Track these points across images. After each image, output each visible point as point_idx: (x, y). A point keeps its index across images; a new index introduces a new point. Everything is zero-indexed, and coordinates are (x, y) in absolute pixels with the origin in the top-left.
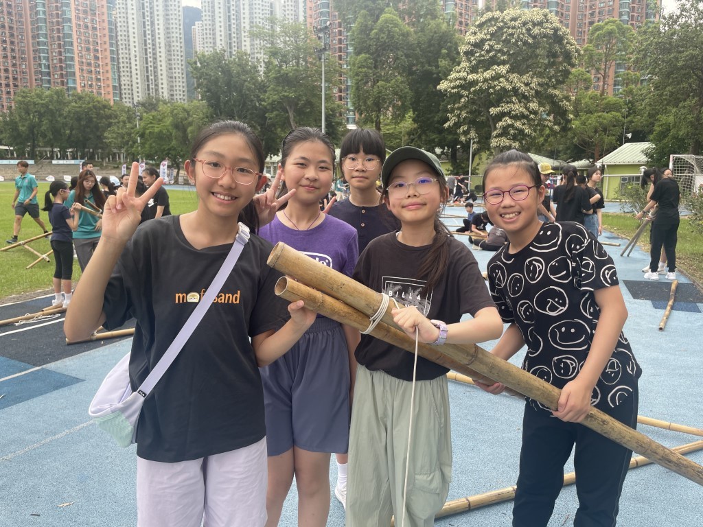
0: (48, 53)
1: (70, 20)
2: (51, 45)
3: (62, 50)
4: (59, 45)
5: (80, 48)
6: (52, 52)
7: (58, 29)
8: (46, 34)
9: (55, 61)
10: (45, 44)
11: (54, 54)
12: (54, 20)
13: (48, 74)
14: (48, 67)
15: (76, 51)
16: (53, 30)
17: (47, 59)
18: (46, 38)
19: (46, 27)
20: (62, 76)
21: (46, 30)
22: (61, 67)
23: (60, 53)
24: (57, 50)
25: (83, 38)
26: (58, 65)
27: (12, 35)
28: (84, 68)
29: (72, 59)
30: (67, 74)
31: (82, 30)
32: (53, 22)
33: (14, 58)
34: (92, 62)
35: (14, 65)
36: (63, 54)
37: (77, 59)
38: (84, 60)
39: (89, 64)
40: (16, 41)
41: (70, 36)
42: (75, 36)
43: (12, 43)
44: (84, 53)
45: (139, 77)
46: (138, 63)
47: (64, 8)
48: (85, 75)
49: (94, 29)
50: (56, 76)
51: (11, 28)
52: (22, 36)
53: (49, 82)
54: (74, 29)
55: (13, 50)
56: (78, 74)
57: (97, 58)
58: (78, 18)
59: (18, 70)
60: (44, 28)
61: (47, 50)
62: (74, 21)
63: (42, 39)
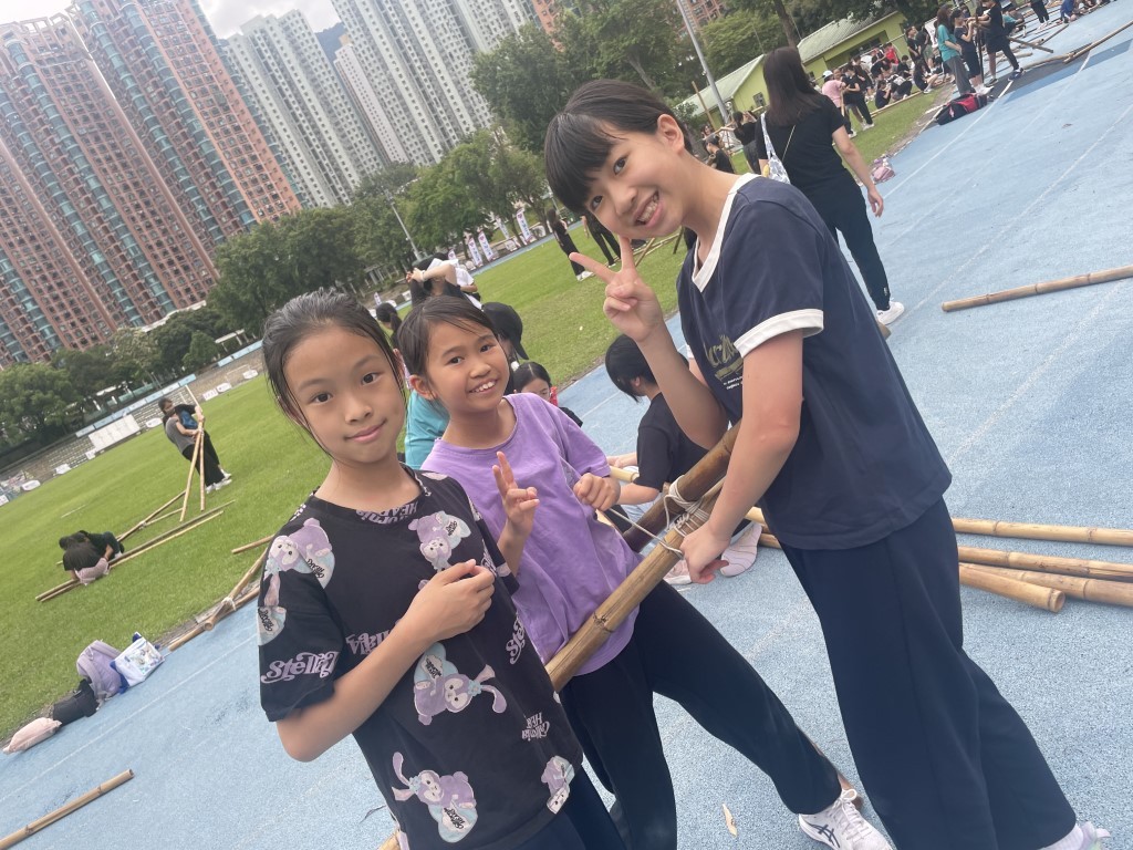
0: (199, 194)
1: (202, 134)
2: (197, 180)
3: (214, 180)
4: (207, 174)
5: (233, 166)
6: (203, 190)
7: (195, 154)
8: (184, 169)
9: (213, 200)
10: (189, 183)
11: (207, 190)
12: (184, 144)
13: (213, 221)
14: (208, 212)
15: (232, 173)
16: (188, 159)
17: (202, 201)
18: (187, 174)
19: (179, 158)
20: (230, 215)
21: (181, 163)
22: (223, 203)
23: (213, 186)
24: (207, 184)
25: (229, 150)
26: (219, 203)
27: (142, 193)
28: (251, 189)
29: (232, 185)
30: (236, 209)
31: (224, 140)
32: (183, 148)
33: (159, 222)
34: (257, 176)
35: (165, 232)
36: (218, 184)
37: (237, 183)
38: (246, 180)
39: (255, 181)
40: (150, 198)
41: (213, 155)
42: (220, 153)
43: (147, 203)
44: (241, 169)
45: (309, 170)
46: (299, 151)
47: (189, 121)
48: (257, 199)
49: (237, 129)
50: (224, 219)
51: (136, 184)
52: (154, 188)
53: (219, 230)
54: (215, 142)
55: (153, 213)
56: (249, 202)
57: (259, 168)
58: (211, 125)
59: (173, 236)
60: (177, 162)
61: (196, 189)
62: (209, 132)
63: (183, 178)
